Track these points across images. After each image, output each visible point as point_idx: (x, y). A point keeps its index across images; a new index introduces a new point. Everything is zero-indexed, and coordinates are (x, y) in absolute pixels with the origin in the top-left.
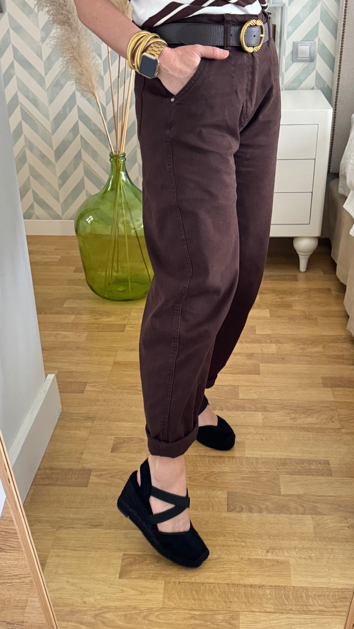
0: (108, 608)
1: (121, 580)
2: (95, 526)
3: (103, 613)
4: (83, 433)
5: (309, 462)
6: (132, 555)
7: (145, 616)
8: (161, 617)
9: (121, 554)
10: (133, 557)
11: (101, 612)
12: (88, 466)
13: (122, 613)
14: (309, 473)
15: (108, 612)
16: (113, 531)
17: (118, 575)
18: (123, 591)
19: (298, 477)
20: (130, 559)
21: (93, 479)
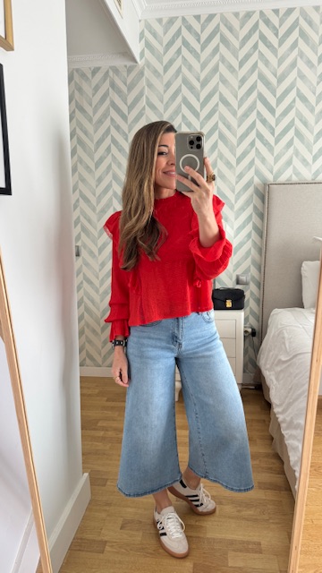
4: (103, 515)
5: (248, 543)
12: (105, 539)
14: (247, 551)
19: (240, 554)
21: (108, 548)
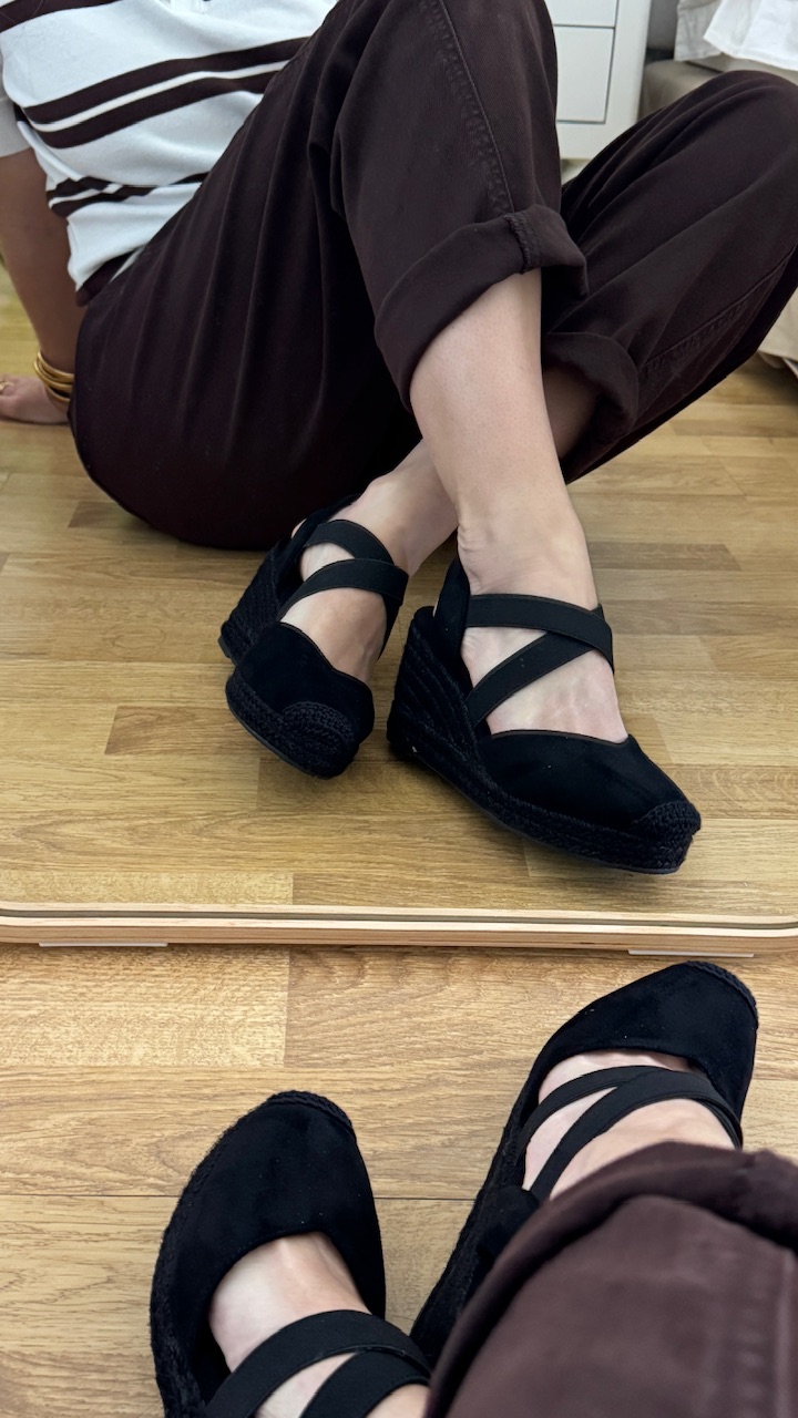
0: (71, 814)
1: (113, 757)
2: (24, 654)
3: (51, 825)
6: (149, 709)
7: (201, 830)
8: (254, 829)
9: (115, 706)
10: (152, 712)
11: (43, 822)
13: (119, 823)
15: (70, 822)
16: (83, 663)
17: (105, 747)
18: (122, 779)
20: (144, 717)
